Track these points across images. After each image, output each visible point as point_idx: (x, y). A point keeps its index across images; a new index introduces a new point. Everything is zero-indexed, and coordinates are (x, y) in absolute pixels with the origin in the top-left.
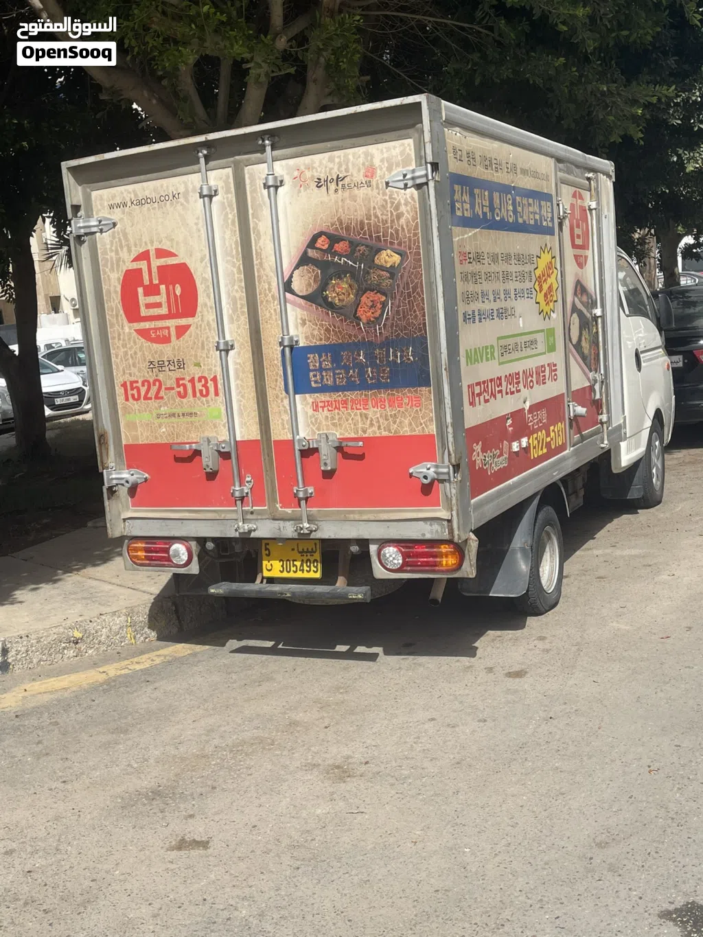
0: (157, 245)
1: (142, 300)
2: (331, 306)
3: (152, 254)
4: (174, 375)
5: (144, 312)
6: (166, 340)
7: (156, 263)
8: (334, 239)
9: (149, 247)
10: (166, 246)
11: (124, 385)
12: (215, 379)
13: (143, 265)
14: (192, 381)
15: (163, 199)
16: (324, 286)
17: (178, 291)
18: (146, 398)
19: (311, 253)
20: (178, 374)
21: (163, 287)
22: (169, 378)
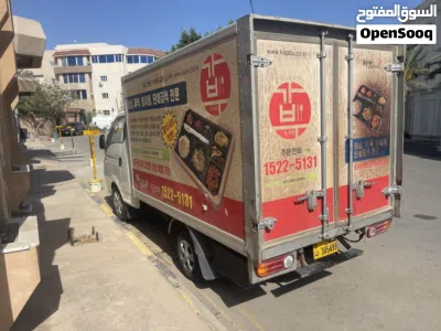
1: (282, 112)
2: (364, 120)
3: (290, 86)
4: (295, 157)
5: (282, 120)
6: (292, 137)
8: (367, 90)
9: (288, 81)
10: (297, 82)
11: (266, 165)
12: (315, 158)
13: (284, 91)
14: (304, 160)
15: (299, 54)
16: (362, 111)
17: (301, 108)
19: (360, 95)
21: (294, 106)
22: (292, 159)
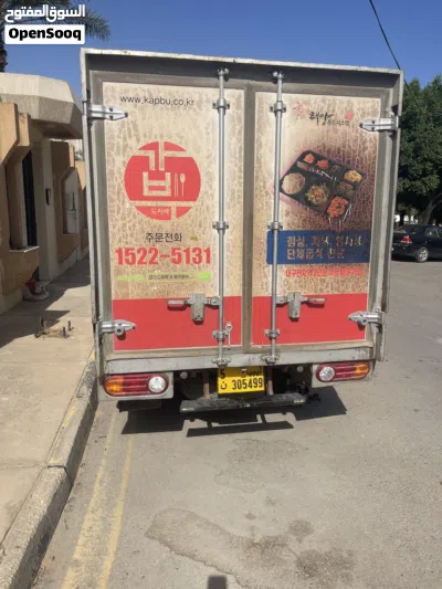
0: (166, 139)
1: (146, 182)
2: (309, 204)
3: (161, 147)
4: (171, 246)
5: (146, 192)
6: (167, 217)
7: (163, 154)
8: (318, 157)
9: (159, 140)
10: (175, 141)
11: (119, 251)
12: (208, 251)
13: (151, 154)
14: (187, 251)
15: (177, 103)
16: (306, 189)
17: (183, 179)
18: (140, 262)
19: (300, 165)
20: (175, 244)
21: (168, 175)
22: (164, 247)
